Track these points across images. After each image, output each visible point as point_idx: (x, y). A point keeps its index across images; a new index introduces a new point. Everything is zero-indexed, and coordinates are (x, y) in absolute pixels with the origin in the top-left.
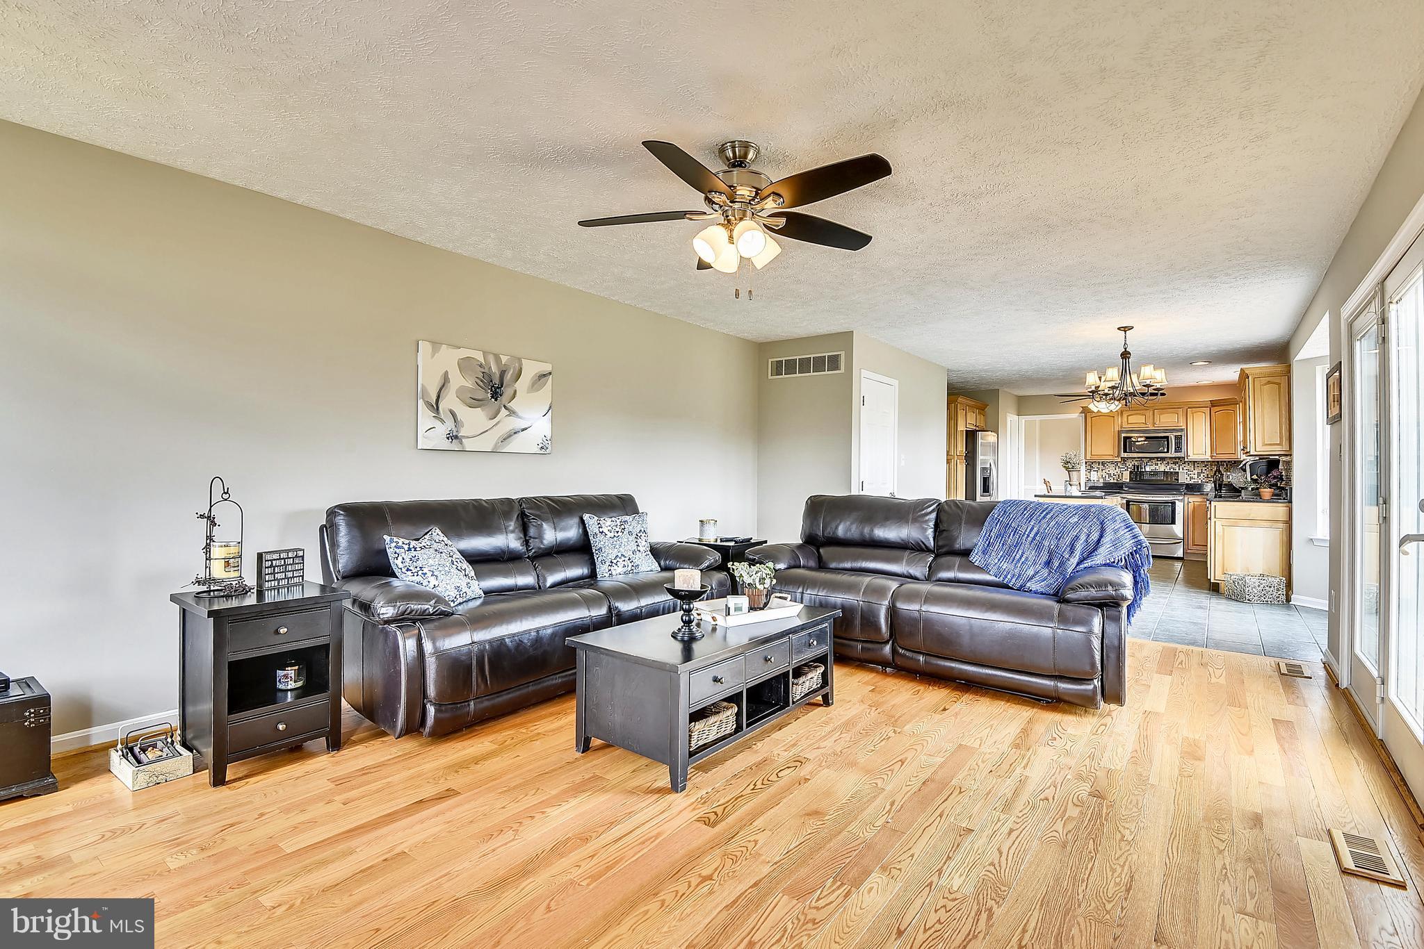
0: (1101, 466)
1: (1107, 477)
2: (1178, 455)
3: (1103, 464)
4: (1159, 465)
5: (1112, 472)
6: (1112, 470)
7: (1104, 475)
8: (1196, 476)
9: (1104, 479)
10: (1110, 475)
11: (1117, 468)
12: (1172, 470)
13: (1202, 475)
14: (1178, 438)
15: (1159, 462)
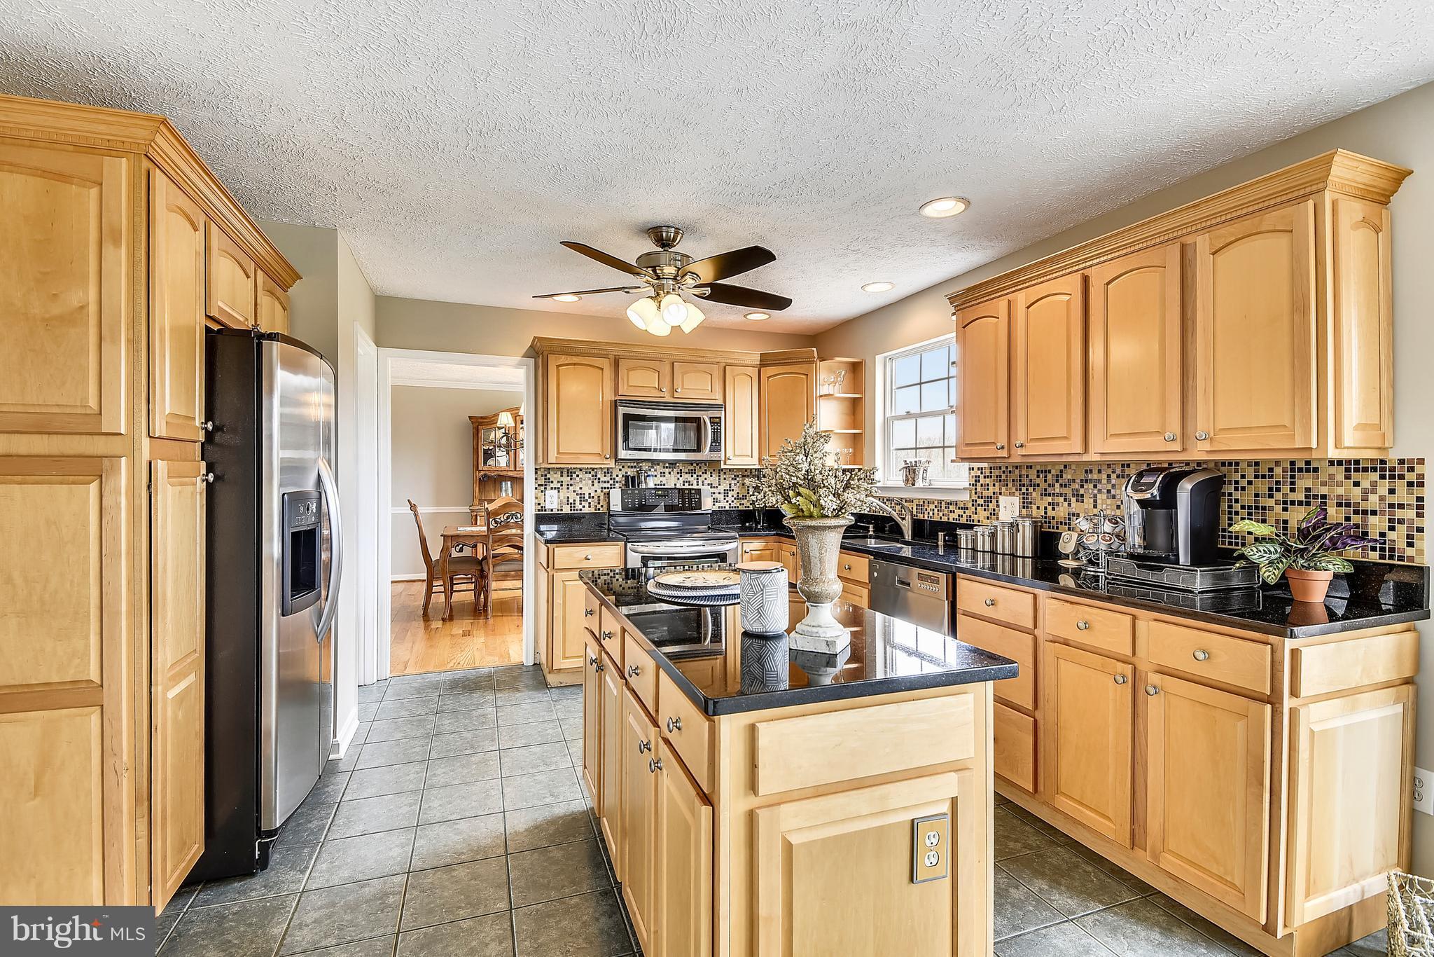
0: (566, 479)
1: (577, 502)
2: (715, 456)
3: (570, 473)
4: (667, 475)
5: (586, 491)
6: (586, 486)
7: (573, 496)
8: (721, 496)
9: (572, 505)
10: (582, 497)
11: (596, 481)
12: (687, 486)
13: (730, 494)
14: (716, 422)
15: (667, 470)
